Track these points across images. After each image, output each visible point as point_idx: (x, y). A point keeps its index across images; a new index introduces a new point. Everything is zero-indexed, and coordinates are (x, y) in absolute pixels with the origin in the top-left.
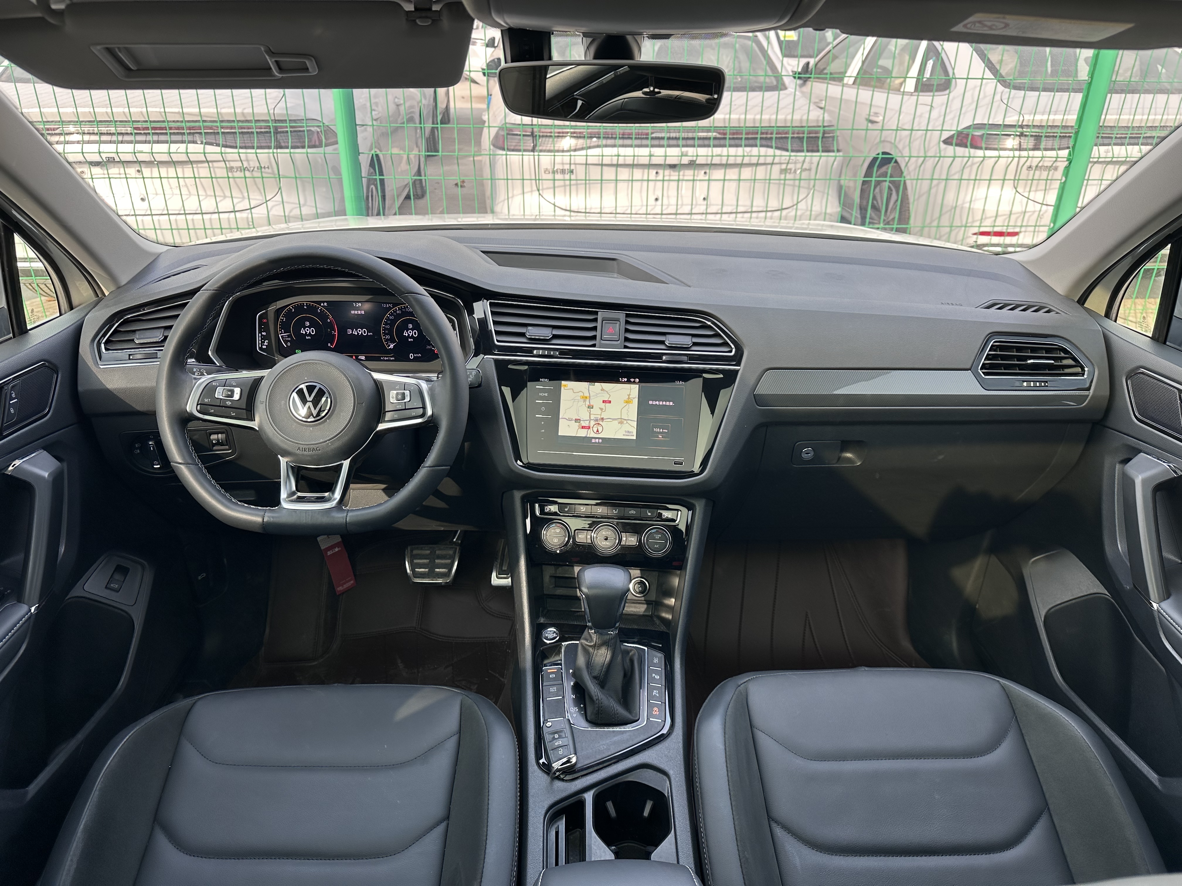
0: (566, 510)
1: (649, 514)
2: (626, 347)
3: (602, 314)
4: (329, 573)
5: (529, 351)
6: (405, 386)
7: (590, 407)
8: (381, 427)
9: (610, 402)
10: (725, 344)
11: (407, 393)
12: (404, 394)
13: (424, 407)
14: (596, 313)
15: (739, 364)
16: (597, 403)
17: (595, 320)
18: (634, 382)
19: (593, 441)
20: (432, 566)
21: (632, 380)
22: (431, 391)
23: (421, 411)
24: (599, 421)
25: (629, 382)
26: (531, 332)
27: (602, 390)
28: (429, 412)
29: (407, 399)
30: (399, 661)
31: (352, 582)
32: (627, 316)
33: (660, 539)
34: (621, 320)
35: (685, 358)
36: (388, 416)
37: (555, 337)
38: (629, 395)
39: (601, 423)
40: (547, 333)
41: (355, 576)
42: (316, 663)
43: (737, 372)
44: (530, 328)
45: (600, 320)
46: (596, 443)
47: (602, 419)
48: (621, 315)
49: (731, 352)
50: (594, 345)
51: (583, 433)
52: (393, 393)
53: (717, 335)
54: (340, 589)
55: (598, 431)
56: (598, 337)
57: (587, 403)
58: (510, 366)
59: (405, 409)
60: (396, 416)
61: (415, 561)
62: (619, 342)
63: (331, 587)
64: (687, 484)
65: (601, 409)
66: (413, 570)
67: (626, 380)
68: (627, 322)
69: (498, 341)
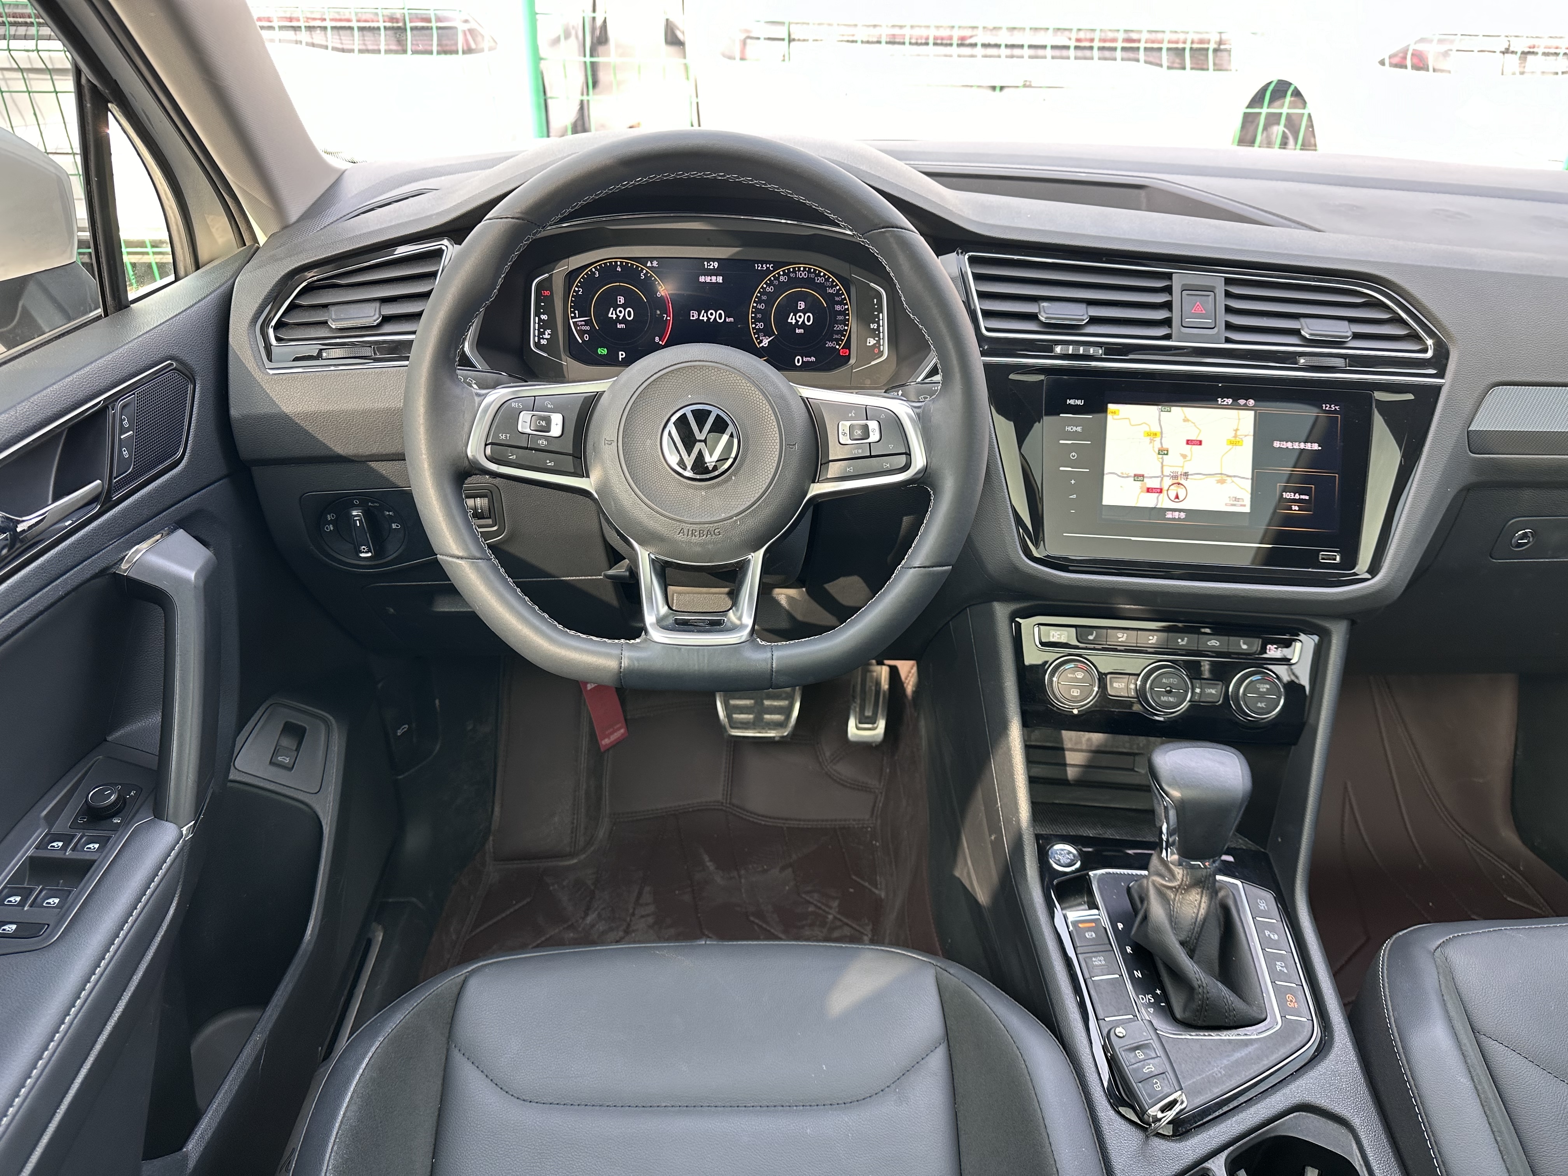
0: (1091, 638)
1: (1245, 647)
2: (1228, 340)
3: (1180, 278)
4: (591, 718)
5: (1046, 348)
6: (867, 413)
7: (1163, 452)
8: (816, 489)
9: (1200, 443)
10: (1414, 337)
11: (873, 425)
12: (867, 426)
13: (908, 454)
14: (1169, 276)
15: (1441, 375)
16: (1175, 443)
17: (1168, 290)
18: (1245, 405)
19: (1169, 515)
20: (759, 710)
21: (1242, 402)
22: (923, 420)
23: (902, 460)
24: (1179, 478)
25: (1235, 406)
26: (1048, 312)
27: (1186, 420)
28: (919, 461)
29: (874, 437)
30: (706, 858)
31: (622, 731)
32: (1228, 281)
33: (1269, 692)
34: (1217, 291)
35: (1339, 363)
36: (834, 470)
37: (1094, 320)
38: (1236, 430)
39: (1182, 481)
40: (1079, 313)
41: (626, 720)
42: (575, 861)
43: (1438, 389)
44: (1045, 304)
45: (1176, 289)
46: (1174, 519)
47: (1186, 474)
48: (1217, 280)
49: (1425, 351)
50: (1168, 337)
51: (1149, 501)
52: (845, 425)
53: (1397, 320)
54: (606, 742)
55: (1177, 497)
56: (1176, 322)
57: (1157, 445)
58: (1012, 376)
59: (871, 456)
60: (850, 470)
61: (732, 702)
62: (1216, 330)
63: (593, 739)
64: (1346, 596)
65: (1184, 456)
66: (729, 716)
67: (1230, 401)
68: (1228, 294)
69: (988, 330)
